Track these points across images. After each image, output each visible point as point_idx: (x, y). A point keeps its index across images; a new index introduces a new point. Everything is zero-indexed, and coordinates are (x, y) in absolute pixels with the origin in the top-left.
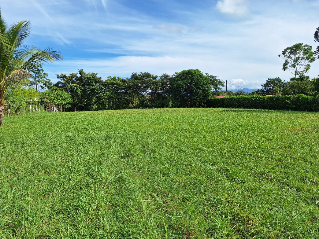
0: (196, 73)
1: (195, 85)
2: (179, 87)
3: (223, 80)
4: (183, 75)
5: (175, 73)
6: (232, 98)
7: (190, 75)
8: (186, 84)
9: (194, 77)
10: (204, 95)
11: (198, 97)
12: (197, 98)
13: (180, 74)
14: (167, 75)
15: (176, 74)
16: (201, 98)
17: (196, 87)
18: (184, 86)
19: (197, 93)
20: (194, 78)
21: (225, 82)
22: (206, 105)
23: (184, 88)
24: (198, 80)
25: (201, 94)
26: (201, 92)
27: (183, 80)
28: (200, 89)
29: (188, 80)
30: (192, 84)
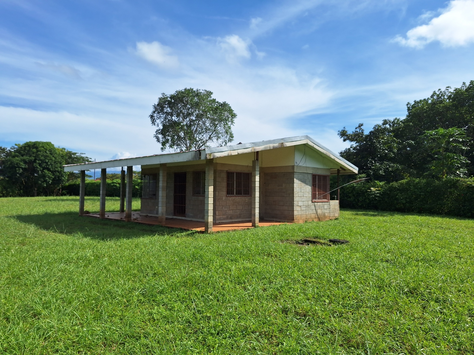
0: (43, 147)
1: (40, 165)
2: (13, 167)
3: (91, 159)
4: (25, 149)
5: (16, 145)
7: (34, 150)
8: (25, 162)
9: (39, 153)
10: (54, 178)
11: (46, 181)
13: (21, 148)
15: (16, 147)
17: (42, 167)
18: (23, 166)
19: (44, 176)
22: (66, 192)
23: (22, 168)
24: (46, 157)
25: (49, 177)
26: (49, 174)
27: (22, 156)
28: (49, 170)
29: (30, 156)
30: (36, 162)
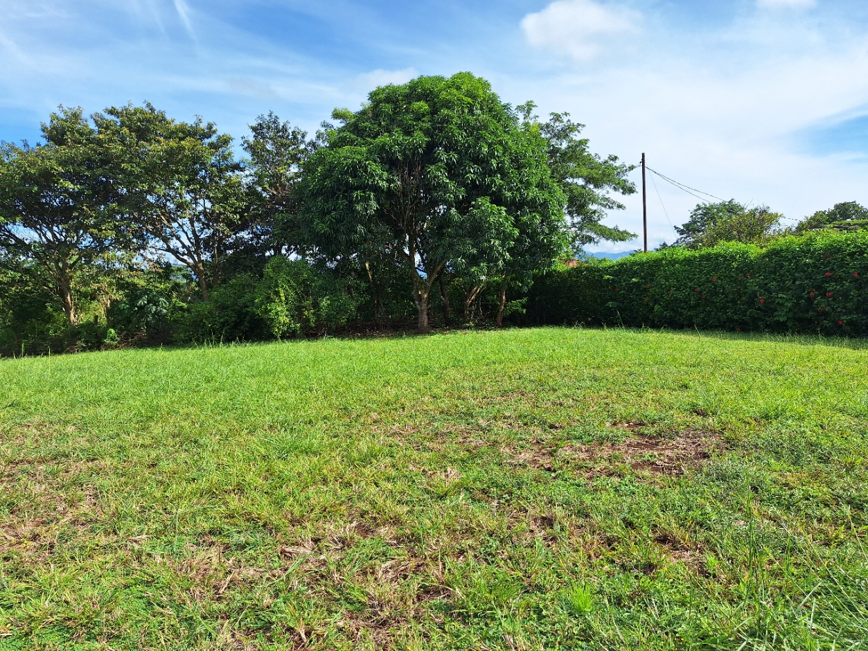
1: (454, 171)
6: (728, 258)
8: (390, 163)
9: (444, 112)
10: (519, 241)
11: (485, 254)
12: (473, 260)
14: (284, 129)
15: (338, 124)
16: (500, 263)
17: (466, 186)
18: (380, 176)
19: (477, 230)
20: (447, 120)
21: (632, 168)
23: (376, 189)
24: (476, 131)
25: (505, 238)
26: (498, 215)
28: (497, 200)
29: (408, 132)
30: (434, 161)
